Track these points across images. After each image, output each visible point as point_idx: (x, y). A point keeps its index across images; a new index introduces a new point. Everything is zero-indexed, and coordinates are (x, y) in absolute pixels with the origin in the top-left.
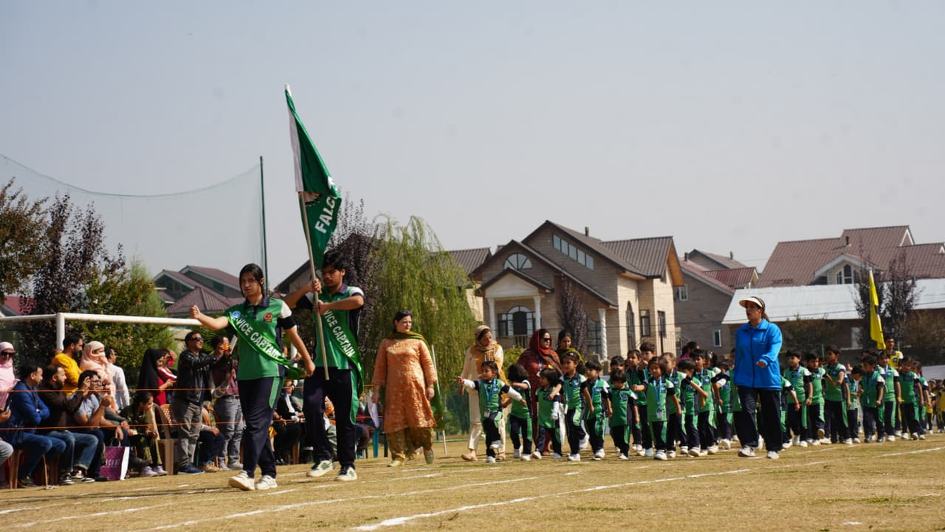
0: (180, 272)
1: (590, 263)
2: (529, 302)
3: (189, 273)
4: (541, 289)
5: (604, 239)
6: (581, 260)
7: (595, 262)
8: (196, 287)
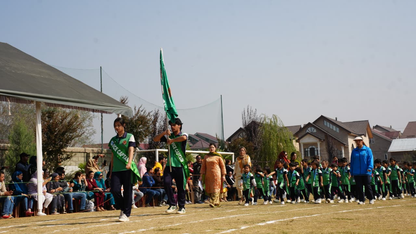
0: (195, 135)
1: (338, 130)
2: (316, 144)
3: (198, 135)
4: (320, 140)
5: (343, 122)
6: (334, 129)
7: (340, 130)
8: (200, 140)
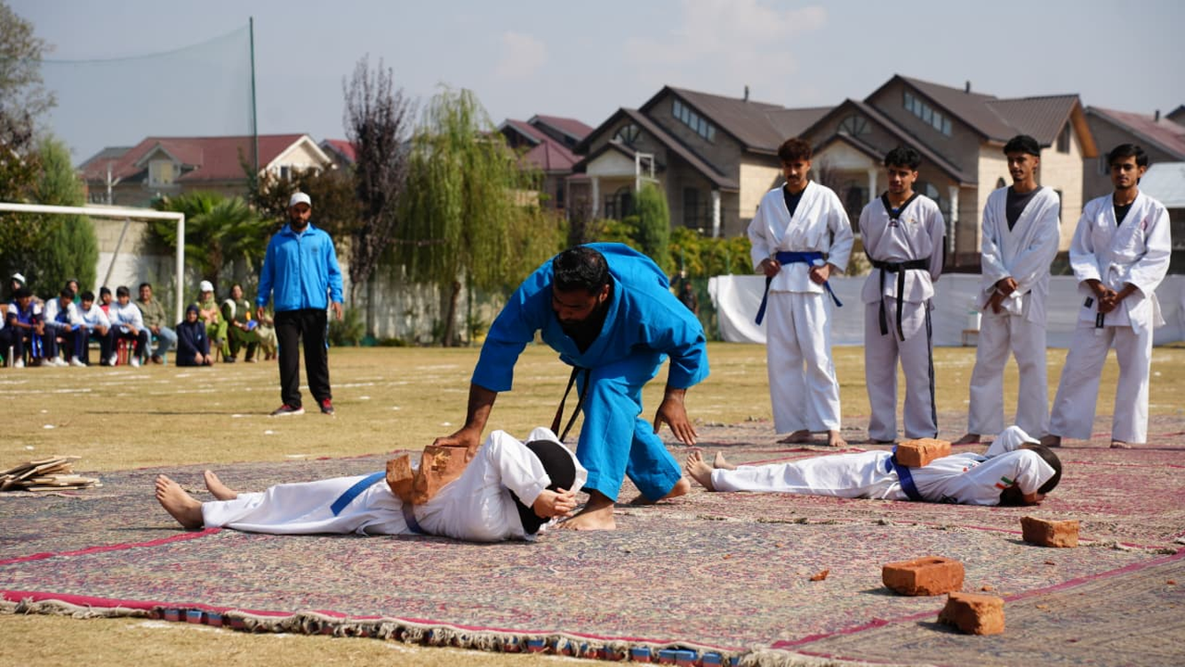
0: (529, 122)
1: (948, 128)
2: (864, 175)
3: (538, 124)
4: (876, 160)
6: (937, 124)
7: (954, 128)
8: (543, 141)
